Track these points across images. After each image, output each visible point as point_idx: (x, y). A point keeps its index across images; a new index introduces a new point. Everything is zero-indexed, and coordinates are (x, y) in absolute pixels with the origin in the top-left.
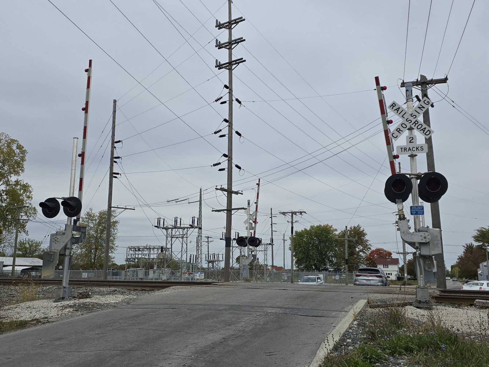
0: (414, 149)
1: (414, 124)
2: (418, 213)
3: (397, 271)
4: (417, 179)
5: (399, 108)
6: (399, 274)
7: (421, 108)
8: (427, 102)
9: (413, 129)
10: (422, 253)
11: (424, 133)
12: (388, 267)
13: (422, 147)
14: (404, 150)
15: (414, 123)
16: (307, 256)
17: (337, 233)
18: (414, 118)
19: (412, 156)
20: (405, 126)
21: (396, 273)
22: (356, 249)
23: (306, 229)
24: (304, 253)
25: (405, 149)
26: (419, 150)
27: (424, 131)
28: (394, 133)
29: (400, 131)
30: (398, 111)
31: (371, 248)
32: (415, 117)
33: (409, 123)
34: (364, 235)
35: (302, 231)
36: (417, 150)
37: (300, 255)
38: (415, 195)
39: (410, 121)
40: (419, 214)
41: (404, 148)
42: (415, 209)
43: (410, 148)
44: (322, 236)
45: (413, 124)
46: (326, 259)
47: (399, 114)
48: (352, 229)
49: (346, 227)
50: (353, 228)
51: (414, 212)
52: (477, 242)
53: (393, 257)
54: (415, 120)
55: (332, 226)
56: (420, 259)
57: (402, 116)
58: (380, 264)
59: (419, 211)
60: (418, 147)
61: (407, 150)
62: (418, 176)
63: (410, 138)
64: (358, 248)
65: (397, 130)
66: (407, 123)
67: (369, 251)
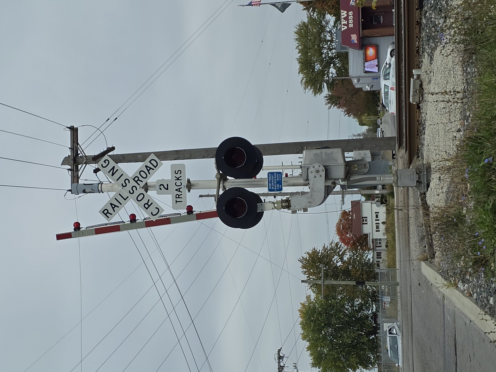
0: (178, 184)
1: (138, 182)
2: (279, 181)
3: (372, 203)
4: (226, 179)
5: (111, 204)
6: (376, 200)
7: (114, 172)
8: (105, 163)
9: (146, 184)
10: (342, 176)
11: (153, 168)
12: (366, 217)
13: (176, 172)
14: (179, 198)
15: (136, 182)
16: (354, 347)
17: (313, 296)
18: (129, 182)
19: (190, 186)
20: (142, 196)
21: (374, 206)
22: (338, 265)
23: (308, 348)
24: (349, 353)
25: (178, 196)
26: (181, 176)
27: (151, 168)
28: (152, 213)
29: (149, 204)
30: (115, 206)
31: (337, 243)
32: (127, 181)
33: (136, 189)
34: (315, 252)
35: (311, 355)
36: (179, 179)
37: (353, 359)
38: (251, 183)
39: (134, 188)
40: (280, 179)
41: (176, 198)
42: (273, 184)
43: (176, 190)
44: (320, 321)
45: (139, 185)
46: (358, 316)
47: (121, 204)
48: (306, 272)
49: (303, 281)
50: (305, 270)
51: (278, 186)
52: (323, 89)
53: (350, 210)
54: (131, 181)
55: (301, 304)
56: (351, 179)
57: (125, 199)
58: (361, 229)
59: (276, 179)
60: (175, 177)
61: (179, 193)
62: (222, 178)
63: (161, 189)
64: (337, 262)
65: (147, 209)
66: (137, 193)
67: (340, 246)
